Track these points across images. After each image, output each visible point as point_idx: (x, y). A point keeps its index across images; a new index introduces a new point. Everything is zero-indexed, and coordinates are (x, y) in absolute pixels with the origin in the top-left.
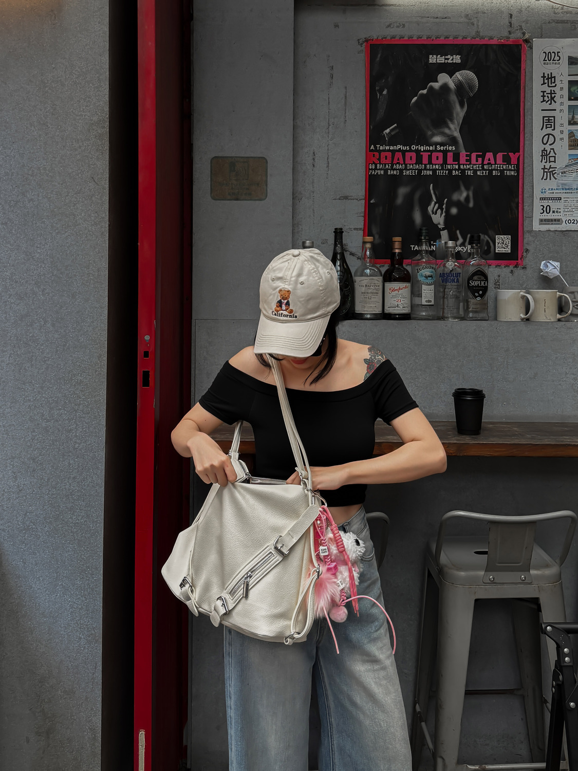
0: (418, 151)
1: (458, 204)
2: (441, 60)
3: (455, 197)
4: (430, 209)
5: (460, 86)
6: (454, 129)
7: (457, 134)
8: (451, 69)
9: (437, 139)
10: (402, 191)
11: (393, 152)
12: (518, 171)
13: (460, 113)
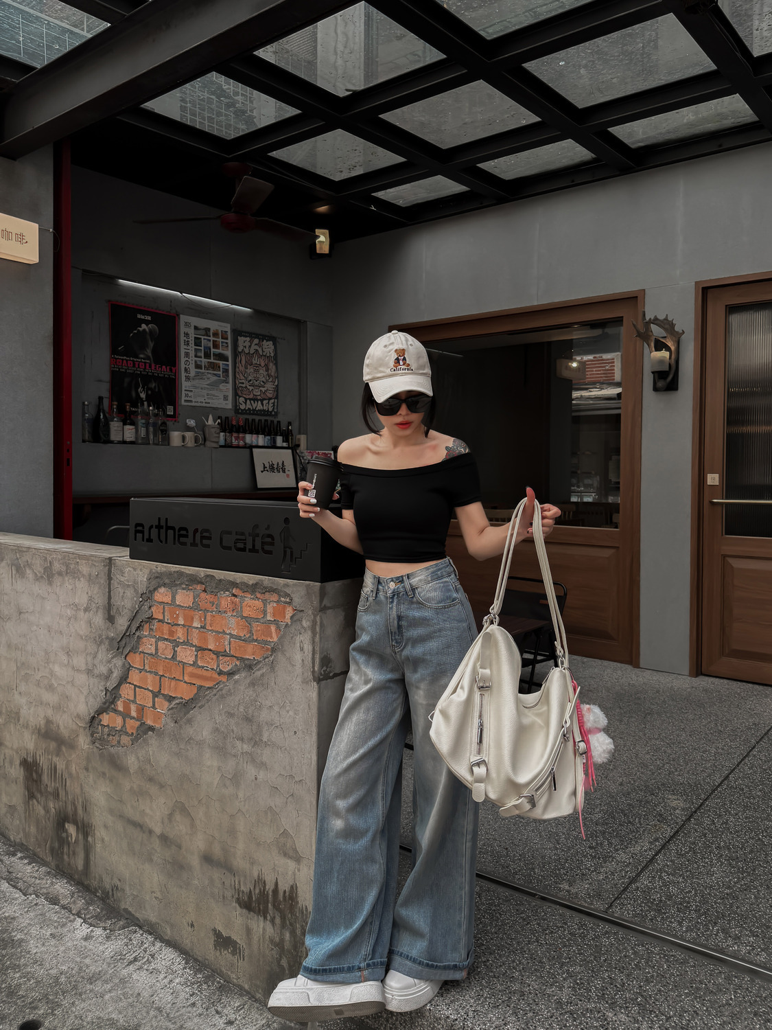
0: (133, 361)
1: (151, 389)
2: (143, 317)
3: (150, 386)
4: (139, 390)
5: (151, 331)
6: (149, 352)
7: (150, 355)
8: (147, 323)
9: (142, 356)
10: (127, 380)
11: (123, 360)
12: (175, 376)
13: (151, 344)
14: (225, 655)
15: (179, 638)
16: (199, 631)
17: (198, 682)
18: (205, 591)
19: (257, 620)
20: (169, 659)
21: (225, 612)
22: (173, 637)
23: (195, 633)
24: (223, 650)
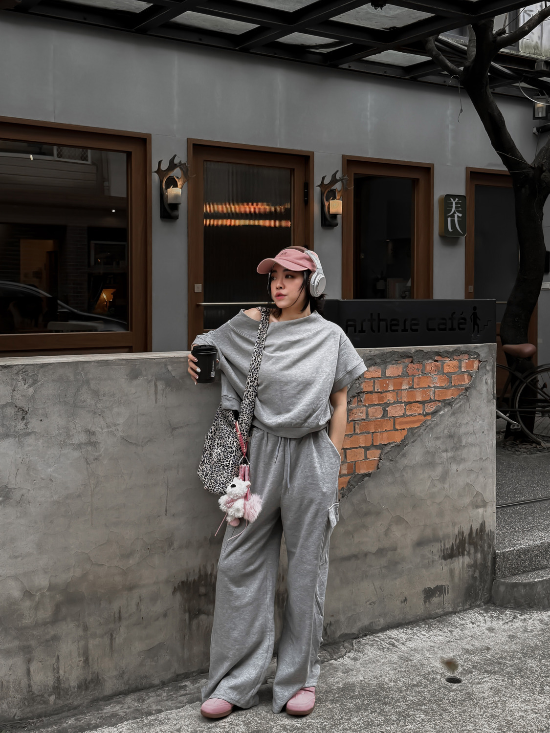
14: (431, 401)
15: (389, 400)
16: (408, 391)
17: (408, 427)
18: (412, 362)
19: (455, 373)
20: (379, 418)
21: (430, 373)
22: (383, 401)
23: (404, 393)
24: (428, 399)
